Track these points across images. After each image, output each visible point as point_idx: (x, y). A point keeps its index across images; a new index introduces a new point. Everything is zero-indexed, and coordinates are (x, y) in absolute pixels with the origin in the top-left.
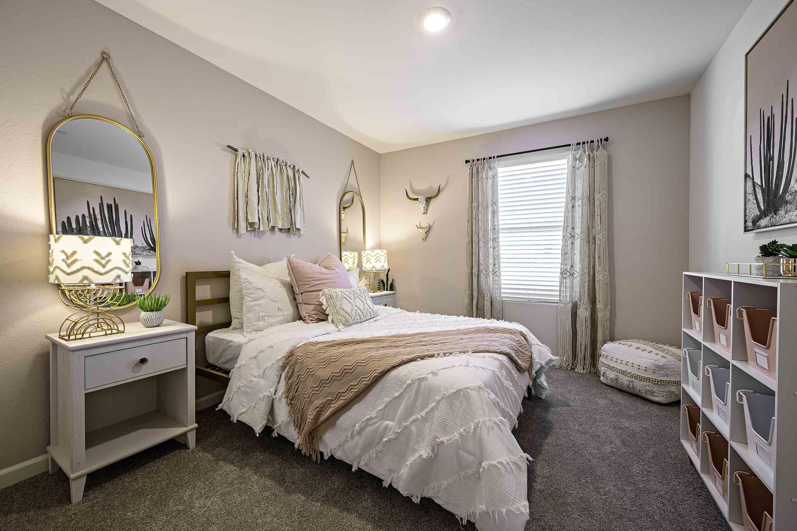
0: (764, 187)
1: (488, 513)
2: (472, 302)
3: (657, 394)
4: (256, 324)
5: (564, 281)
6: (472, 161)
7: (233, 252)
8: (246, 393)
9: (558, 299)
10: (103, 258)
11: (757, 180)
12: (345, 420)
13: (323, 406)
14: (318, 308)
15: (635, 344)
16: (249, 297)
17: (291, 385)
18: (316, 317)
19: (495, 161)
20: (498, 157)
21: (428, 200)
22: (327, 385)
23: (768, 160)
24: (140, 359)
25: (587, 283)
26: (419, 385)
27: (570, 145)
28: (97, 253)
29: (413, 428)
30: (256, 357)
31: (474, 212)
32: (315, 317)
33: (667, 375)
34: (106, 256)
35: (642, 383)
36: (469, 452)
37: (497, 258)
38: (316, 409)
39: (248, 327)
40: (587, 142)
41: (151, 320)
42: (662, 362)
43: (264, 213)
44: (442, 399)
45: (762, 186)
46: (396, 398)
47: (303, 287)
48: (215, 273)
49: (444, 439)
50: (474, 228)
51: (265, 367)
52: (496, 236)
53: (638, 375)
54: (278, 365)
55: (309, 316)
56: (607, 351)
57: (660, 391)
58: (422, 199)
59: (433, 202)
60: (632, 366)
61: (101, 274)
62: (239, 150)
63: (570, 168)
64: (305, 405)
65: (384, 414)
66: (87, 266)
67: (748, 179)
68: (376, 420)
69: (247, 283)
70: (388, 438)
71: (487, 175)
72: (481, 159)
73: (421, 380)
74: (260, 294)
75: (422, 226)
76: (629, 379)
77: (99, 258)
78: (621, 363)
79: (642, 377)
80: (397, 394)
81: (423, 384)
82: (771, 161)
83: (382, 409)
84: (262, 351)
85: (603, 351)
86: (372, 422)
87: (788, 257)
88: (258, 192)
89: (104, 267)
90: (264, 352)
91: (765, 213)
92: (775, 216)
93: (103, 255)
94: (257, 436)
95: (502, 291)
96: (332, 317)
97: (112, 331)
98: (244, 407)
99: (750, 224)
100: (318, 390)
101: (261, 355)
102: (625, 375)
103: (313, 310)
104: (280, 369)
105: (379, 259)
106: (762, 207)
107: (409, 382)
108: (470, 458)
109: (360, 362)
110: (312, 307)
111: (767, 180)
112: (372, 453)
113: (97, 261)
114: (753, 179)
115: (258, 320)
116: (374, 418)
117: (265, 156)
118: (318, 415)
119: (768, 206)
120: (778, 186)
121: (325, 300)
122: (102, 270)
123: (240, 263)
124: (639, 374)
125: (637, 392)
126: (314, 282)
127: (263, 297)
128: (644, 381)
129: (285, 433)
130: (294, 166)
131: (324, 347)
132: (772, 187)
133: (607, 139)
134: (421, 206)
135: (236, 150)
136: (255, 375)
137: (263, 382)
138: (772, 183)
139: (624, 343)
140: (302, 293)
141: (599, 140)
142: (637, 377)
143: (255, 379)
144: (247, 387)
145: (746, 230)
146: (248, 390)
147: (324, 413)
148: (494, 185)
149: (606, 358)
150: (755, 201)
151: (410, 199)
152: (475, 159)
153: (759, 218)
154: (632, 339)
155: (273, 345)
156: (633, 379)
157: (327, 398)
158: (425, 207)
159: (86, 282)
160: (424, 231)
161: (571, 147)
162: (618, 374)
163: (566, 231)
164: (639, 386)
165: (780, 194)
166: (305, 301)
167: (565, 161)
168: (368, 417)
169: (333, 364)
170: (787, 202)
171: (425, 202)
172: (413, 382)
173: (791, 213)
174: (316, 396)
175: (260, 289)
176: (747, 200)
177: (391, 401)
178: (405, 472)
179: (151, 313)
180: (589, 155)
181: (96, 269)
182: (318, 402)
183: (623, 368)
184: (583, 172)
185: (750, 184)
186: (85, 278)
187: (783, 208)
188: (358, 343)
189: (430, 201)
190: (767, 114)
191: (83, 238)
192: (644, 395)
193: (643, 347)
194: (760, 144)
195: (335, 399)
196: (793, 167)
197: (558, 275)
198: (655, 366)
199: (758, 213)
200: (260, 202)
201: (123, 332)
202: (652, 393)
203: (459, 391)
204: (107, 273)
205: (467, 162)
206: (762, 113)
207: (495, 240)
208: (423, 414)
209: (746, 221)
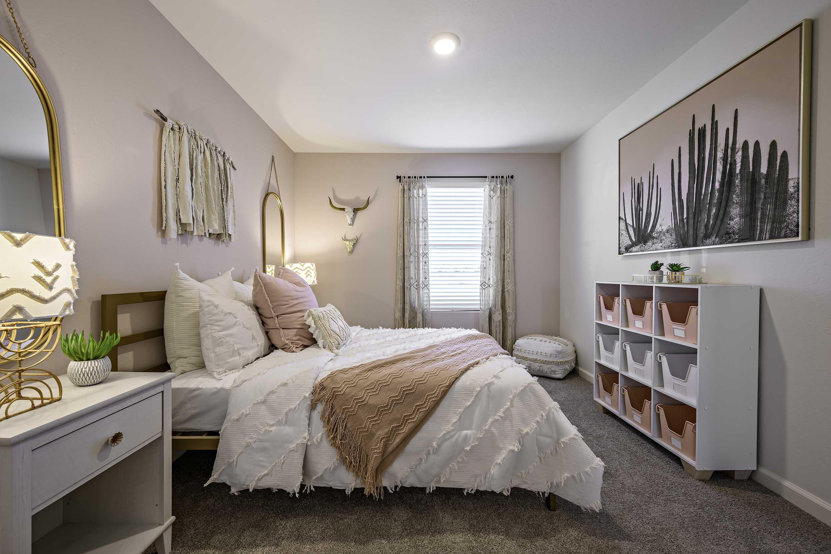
0: (635, 227)
1: (573, 477)
2: (404, 315)
3: (558, 373)
4: (231, 360)
5: (484, 291)
6: (403, 177)
7: (178, 264)
8: (263, 450)
9: (479, 307)
10: (49, 274)
11: (629, 221)
12: (416, 442)
13: (389, 435)
14: (302, 332)
15: (539, 338)
16: (217, 325)
17: (336, 423)
18: (301, 343)
19: (425, 181)
20: (427, 177)
21: (356, 210)
22: (388, 412)
23: (638, 211)
24: (113, 437)
25: (500, 292)
26: (489, 390)
27: (486, 177)
28: (38, 264)
29: (494, 430)
30: (264, 402)
31: (406, 227)
32: (299, 343)
33: (563, 357)
34: (54, 270)
35: (549, 366)
36: (547, 436)
37: (426, 272)
38: (381, 441)
39: (219, 366)
40: (499, 177)
41: (97, 373)
42: (560, 348)
43: (198, 211)
44: (514, 397)
45: (633, 226)
46: (468, 407)
47: (280, 308)
48: (142, 294)
49: (525, 430)
50: (406, 243)
51: (286, 410)
52: (427, 252)
53: (545, 361)
54: (306, 405)
55: (292, 343)
56: (521, 345)
57: (560, 370)
58: (349, 210)
59: (359, 213)
60: (541, 355)
61: (45, 301)
62: (169, 120)
63: (486, 197)
64: (363, 440)
65: (461, 425)
66: (21, 287)
67: (621, 220)
68: (453, 433)
69: (212, 307)
70: (471, 446)
71: (418, 194)
72: (412, 177)
73: (489, 385)
74: (230, 320)
75: (347, 238)
76: (540, 365)
77: (41, 274)
78: (533, 354)
79: (549, 361)
80: (469, 403)
81: (493, 387)
82: (641, 212)
83: (456, 421)
84: (272, 392)
85: (517, 346)
86: (448, 436)
87: (672, 271)
88: (192, 182)
89: (50, 288)
90: (275, 392)
91: (636, 243)
92: (644, 246)
93: (50, 268)
94: (297, 496)
95: (431, 303)
96: (322, 341)
97: (42, 402)
98: (264, 467)
99: (623, 249)
100: (377, 420)
101: (273, 397)
102: (536, 362)
103: (296, 335)
104: (309, 408)
105: (310, 274)
106: (634, 240)
107: (478, 389)
108: (548, 440)
109: (418, 380)
110: (293, 332)
111: (638, 222)
112: (454, 465)
113: (38, 279)
114: (626, 221)
115: (233, 355)
116: (452, 431)
117: (197, 134)
118: (386, 447)
119: (638, 239)
120: (646, 227)
121: (313, 322)
122: (46, 294)
123: (185, 279)
124: (547, 360)
125: (545, 375)
126: (293, 301)
127: (235, 325)
128: (550, 364)
129: (330, 482)
130: (224, 153)
131: (360, 372)
132: (642, 227)
133: (512, 177)
134: (348, 216)
135: (165, 120)
136: (271, 423)
137: (288, 430)
138: (642, 225)
139: (531, 337)
140: (277, 316)
141: (507, 176)
142: (544, 362)
143: (273, 429)
144: (262, 441)
145: (620, 253)
146: (266, 444)
147: (391, 443)
148: (426, 204)
149: (520, 351)
150: (627, 235)
151: (335, 208)
152: (407, 176)
153: (632, 246)
154: (532, 334)
155: (286, 382)
156: (542, 364)
157: (392, 426)
158: (351, 218)
159: (18, 316)
160: (352, 244)
161: (487, 179)
162: (530, 362)
163: (484, 248)
164: (546, 369)
165: (648, 232)
166: (283, 326)
167: (482, 190)
168: (444, 432)
169: (386, 388)
170: (653, 238)
171: (353, 213)
172: (482, 388)
173: (657, 245)
174: (376, 427)
175: (230, 313)
176: (620, 234)
177: (464, 411)
178: (494, 471)
179: (96, 362)
180: (501, 187)
181: (37, 294)
182: (381, 433)
183: (534, 357)
184: (496, 201)
185: (623, 224)
186: (19, 309)
187: (650, 241)
188: (393, 363)
189: (357, 213)
190: (638, 181)
191: (12, 238)
192: (549, 375)
193: (544, 339)
194: (632, 199)
195: (402, 424)
196: (658, 217)
197: (479, 287)
198: (556, 352)
199: (631, 243)
200: (194, 196)
201: (59, 399)
202: (554, 372)
203: (526, 387)
204: (54, 298)
205: (398, 177)
206: (633, 181)
207: (426, 255)
208: (501, 413)
209: (619, 248)
